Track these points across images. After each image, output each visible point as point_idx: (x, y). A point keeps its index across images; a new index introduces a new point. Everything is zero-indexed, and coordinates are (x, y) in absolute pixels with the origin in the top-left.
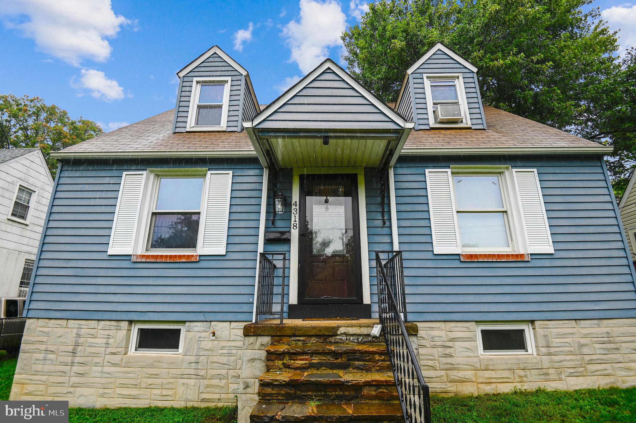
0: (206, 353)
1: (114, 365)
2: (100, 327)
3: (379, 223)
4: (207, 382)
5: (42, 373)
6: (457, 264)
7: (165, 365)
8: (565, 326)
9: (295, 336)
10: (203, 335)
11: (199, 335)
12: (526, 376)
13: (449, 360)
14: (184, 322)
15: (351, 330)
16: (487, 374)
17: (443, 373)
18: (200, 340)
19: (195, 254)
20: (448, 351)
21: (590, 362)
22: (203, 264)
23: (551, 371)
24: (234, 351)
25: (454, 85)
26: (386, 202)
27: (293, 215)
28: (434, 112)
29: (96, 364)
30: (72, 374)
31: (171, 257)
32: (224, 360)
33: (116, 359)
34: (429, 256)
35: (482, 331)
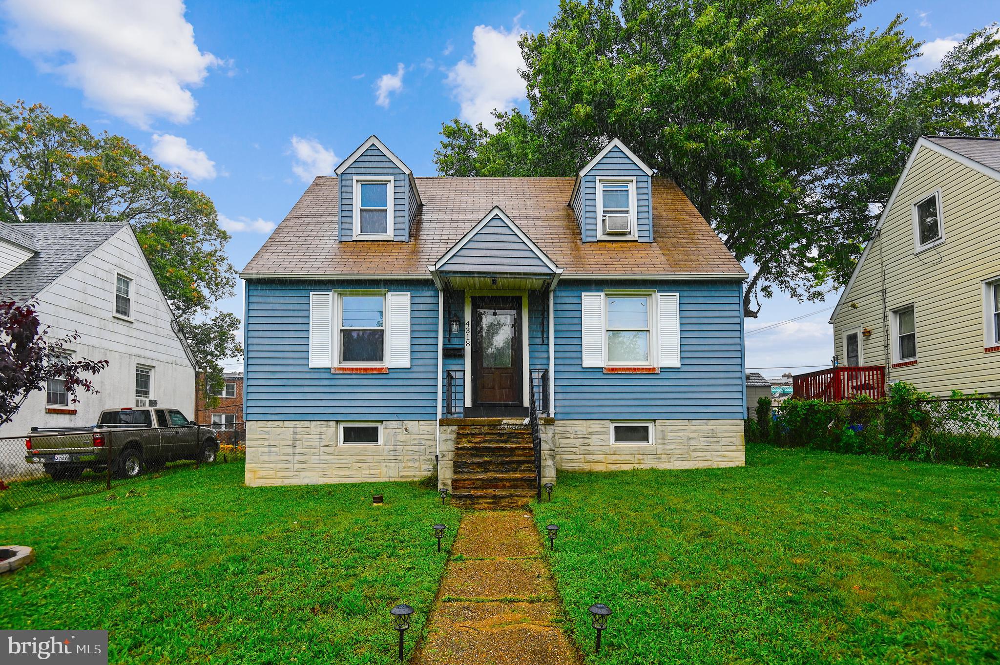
0: (402, 444)
1: (329, 454)
2: (312, 426)
3: (539, 341)
4: (404, 464)
5: (270, 462)
6: (600, 375)
7: (370, 453)
8: (680, 424)
9: (473, 425)
10: (397, 430)
11: (395, 430)
12: (643, 459)
13: (587, 448)
14: (382, 421)
15: (511, 422)
16: (614, 457)
17: (581, 456)
18: (395, 434)
19: (384, 367)
20: (586, 441)
21: (695, 451)
22: (391, 376)
23: (664, 456)
24: (423, 442)
25: (627, 190)
26: (545, 322)
27: (466, 334)
28: (603, 220)
29: (314, 454)
30: (295, 462)
31: (364, 369)
32: (416, 448)
33: (330, 450)
34: (579, 369)
35: (616, 427)
